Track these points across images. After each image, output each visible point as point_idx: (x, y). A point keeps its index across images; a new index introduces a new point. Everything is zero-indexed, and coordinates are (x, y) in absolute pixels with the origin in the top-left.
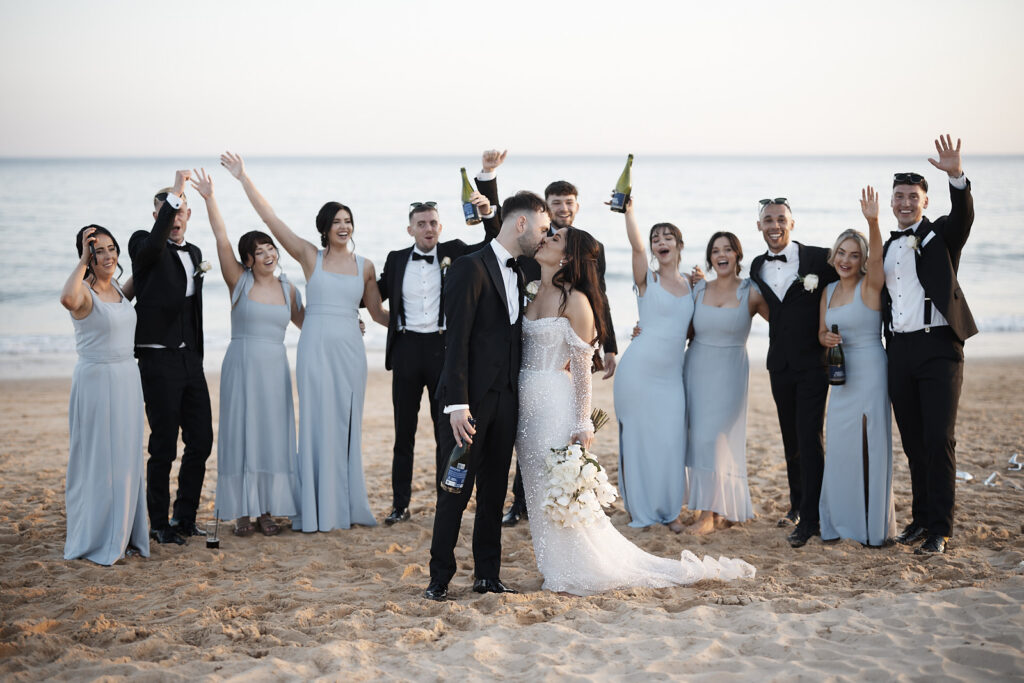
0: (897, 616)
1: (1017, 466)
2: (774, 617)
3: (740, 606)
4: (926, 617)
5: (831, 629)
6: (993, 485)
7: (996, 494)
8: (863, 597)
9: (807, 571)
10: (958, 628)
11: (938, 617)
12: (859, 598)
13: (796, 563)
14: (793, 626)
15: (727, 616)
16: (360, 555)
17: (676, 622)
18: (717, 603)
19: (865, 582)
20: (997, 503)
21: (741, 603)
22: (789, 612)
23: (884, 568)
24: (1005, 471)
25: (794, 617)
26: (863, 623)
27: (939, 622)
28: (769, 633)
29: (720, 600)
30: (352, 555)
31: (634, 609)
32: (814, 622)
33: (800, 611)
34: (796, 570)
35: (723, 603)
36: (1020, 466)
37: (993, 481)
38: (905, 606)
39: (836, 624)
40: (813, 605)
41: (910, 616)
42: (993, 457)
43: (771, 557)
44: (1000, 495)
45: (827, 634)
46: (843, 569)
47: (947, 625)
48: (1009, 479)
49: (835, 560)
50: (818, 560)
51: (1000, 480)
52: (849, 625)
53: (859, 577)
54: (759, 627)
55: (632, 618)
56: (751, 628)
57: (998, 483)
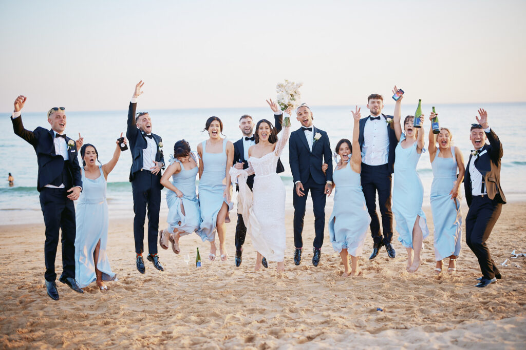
0: (487, 332)
1: (515, 256)
2: (427, 335)
3: (406, 330)
4: (502, 332)
5: (458, 339)
6: (506, 266)
7: (509, 270)
8: (465, 323)
9: (429, 311)
10: (521, 337)
11: (508, 332)
12: (463, 324)
13: (422, 307)
14: (437, 338)
15: (402, 335)
16: (200, 310)
17: (377, 339)
18: (394, 328)
19: (461, 316)
20: (510, 274)
21: (406, 328)
22: (432, 332)
23: (468, 308)
24: (510, 258)
25: (437, 334)
26: (472, 336)
27: (510, 334)
28: (427, 343)
29: (395, 327)
30: (196, 310)
31: (355, 333)
32: (447, 336)
33: (437, 331)
34: (423, 311)
35: (397, 328)
36: (517, 255)
37: (506, 264)
38: (490, 327)
39: (459, 337)
40: (444, 328)
41: (494, 332)
42: (502, 252)
43: (408, 305)
44: (511, 270)
45: (456, 343)
46: (447, 309)
47: (514, 336)
48: (513, 263)
49: (440, 305)
50: (432, 306)
51: (509, 263)
52: (466, 338)
53: (457, 313)
54: (420, 340)
55: (355, 338)
56: (416, 340)
57: (508, 265)
